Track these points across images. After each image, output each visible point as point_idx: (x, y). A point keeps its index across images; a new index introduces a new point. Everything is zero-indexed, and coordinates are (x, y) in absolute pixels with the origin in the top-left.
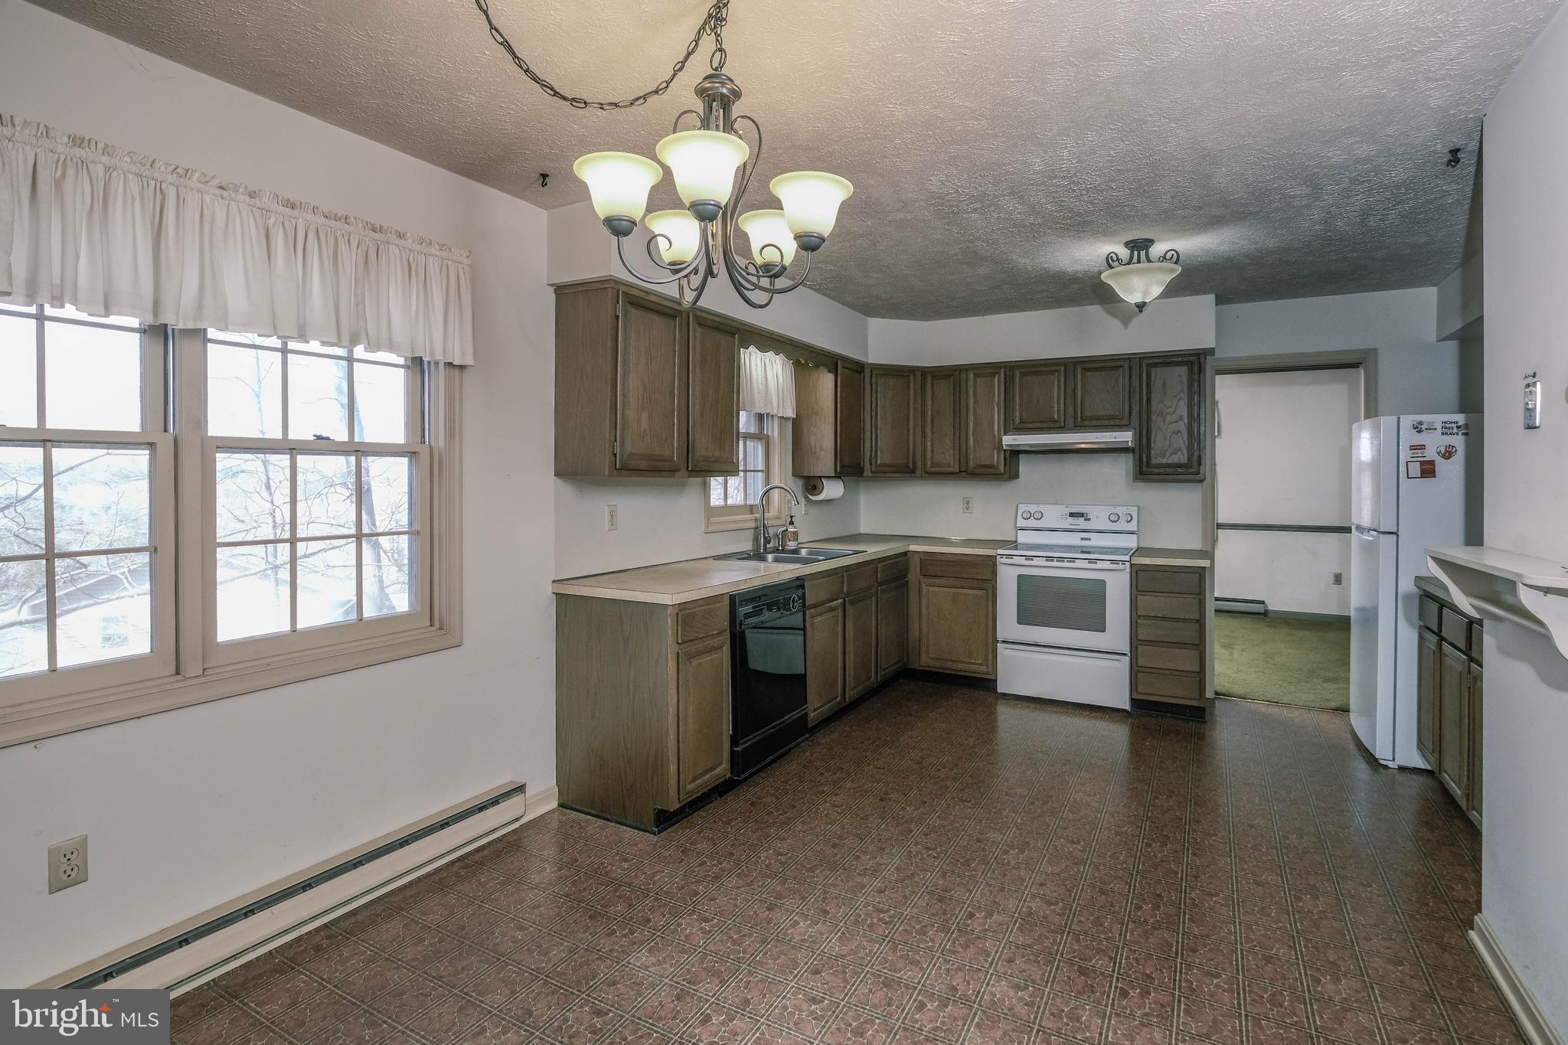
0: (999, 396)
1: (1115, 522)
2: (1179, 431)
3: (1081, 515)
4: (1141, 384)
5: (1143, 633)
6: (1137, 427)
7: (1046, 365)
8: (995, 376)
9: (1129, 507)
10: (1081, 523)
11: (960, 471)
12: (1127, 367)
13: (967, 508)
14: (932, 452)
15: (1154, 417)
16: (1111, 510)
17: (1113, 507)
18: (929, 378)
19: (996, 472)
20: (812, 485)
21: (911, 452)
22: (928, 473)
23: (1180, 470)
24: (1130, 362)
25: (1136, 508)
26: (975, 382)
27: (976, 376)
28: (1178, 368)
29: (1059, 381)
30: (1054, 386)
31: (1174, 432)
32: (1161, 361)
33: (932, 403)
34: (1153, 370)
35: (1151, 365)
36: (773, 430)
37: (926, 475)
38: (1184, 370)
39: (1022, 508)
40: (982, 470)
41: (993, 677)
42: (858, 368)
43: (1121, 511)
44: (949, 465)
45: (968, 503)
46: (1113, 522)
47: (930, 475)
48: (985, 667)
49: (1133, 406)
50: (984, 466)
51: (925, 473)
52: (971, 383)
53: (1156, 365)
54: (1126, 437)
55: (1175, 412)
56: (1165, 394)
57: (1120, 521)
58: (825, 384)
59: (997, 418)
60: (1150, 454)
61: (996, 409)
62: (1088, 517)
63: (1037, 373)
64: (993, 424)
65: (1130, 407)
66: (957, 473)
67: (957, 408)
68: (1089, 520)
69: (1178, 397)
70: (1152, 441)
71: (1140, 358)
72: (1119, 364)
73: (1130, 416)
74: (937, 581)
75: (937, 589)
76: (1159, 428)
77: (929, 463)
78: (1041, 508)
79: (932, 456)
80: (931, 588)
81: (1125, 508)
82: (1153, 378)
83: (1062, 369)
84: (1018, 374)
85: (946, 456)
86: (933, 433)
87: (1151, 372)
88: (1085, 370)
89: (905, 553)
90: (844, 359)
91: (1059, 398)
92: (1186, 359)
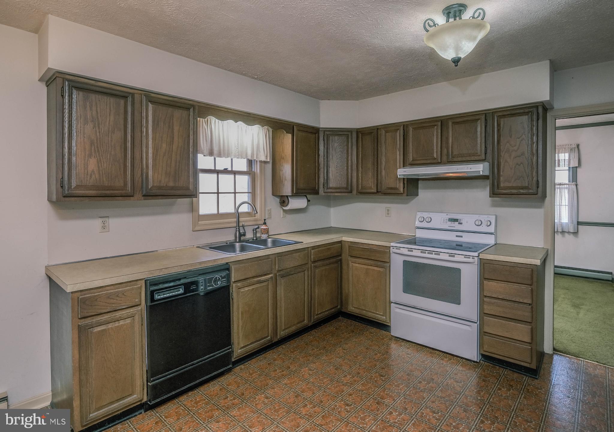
0: (400, 144)
1: (479, 226)
2: (521, 163)
3: (455, 220)
4: (493, 131)
5: (488, 309)
6: (491, 161)
7: (430, 122)
8: (397, 131)
9: (489, 216)
10: (456, 226)
11: (377, 192)
12: (483, 120)
13: (388, 214)
14: (362, 180)
15: (502, 154)
16: (476, 217)
17: (478, 216)
18: (360, 135)
19: (398, 193)
20: (284, 201)
21: (350, 180)
22: (360, 193)
23: (522, 191)
24: (486, 115)
25: (494, 217)
26: (385, 136)
27: (386, 132)
28: (521, 118)
29: (437, 132)
30: (433, 135)
31: (517, 164)
32: (509, 113)
33: (362, 150)
34: (502, 120)
35: (500, 117)
36: (257, 169)
37: (359, 194)
38: (525, 118)
39: (419, 215)
40: (389, 191)
41: (389, 324)
42: (315, 131)
43: (484, 218)
44: (371, 188)
45: (388, 210)
46: (477, 225)
47: (360, 194)
48: (385, 317)
49: (488, 146)
50: (391, 188)
51: (358, 193)
52: (383, 137)
53: (504, 116)
54: (480, 168)
55: (518, 149)
56: (511, 137)
57: (482, 225)
58: (287, 140)
59: (399, 157)
60: (500, 179)
61: (398, 153)
62: (461, 222)
63: (423, 127)
64: (396, 162)
65: (486, 147)
66: (375, 193)
67: (376, 153)
68: (461, 224)
69: (520, 139)
70: (501, 170)
71: (492, 112)
72: (477, 117)
73: (486, 154)
74: (357, 260)
75: (357, 265)
76: (506, 161)
77: (360, 186)
78: (431, 215)
79: (362, 182)
80: (354, 265)
81: (486, 216)
82: (502, 126)
83: (439, 124)
84: (411, 129)
85: (370, 183)
86: (362, 168)
87: (500, 121)
88: (453, 123)
89: (340, 242)
90: (299, 125)
91: (437, 142)
92: (526, 110)
